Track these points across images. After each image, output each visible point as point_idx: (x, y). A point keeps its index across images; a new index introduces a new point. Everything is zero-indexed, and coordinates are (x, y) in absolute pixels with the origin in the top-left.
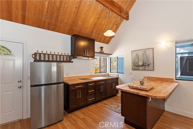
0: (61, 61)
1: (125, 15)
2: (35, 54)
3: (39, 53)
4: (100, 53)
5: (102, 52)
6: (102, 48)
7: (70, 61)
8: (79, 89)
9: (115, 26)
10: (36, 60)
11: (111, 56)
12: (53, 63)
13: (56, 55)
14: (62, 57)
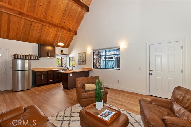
0: (31, 59)
1: (73, 33)
2: (15, 55)
3: (17, 55)
4: (61, 54)
5: (62, 53)
6: (62, 51)
7: (38, 59)
8: (42, 74)
9: (70, 38)
10: (15, 59)
11: (69, 56)
12: (26, 60)
13: (26, 55)
14: (32, 56)
